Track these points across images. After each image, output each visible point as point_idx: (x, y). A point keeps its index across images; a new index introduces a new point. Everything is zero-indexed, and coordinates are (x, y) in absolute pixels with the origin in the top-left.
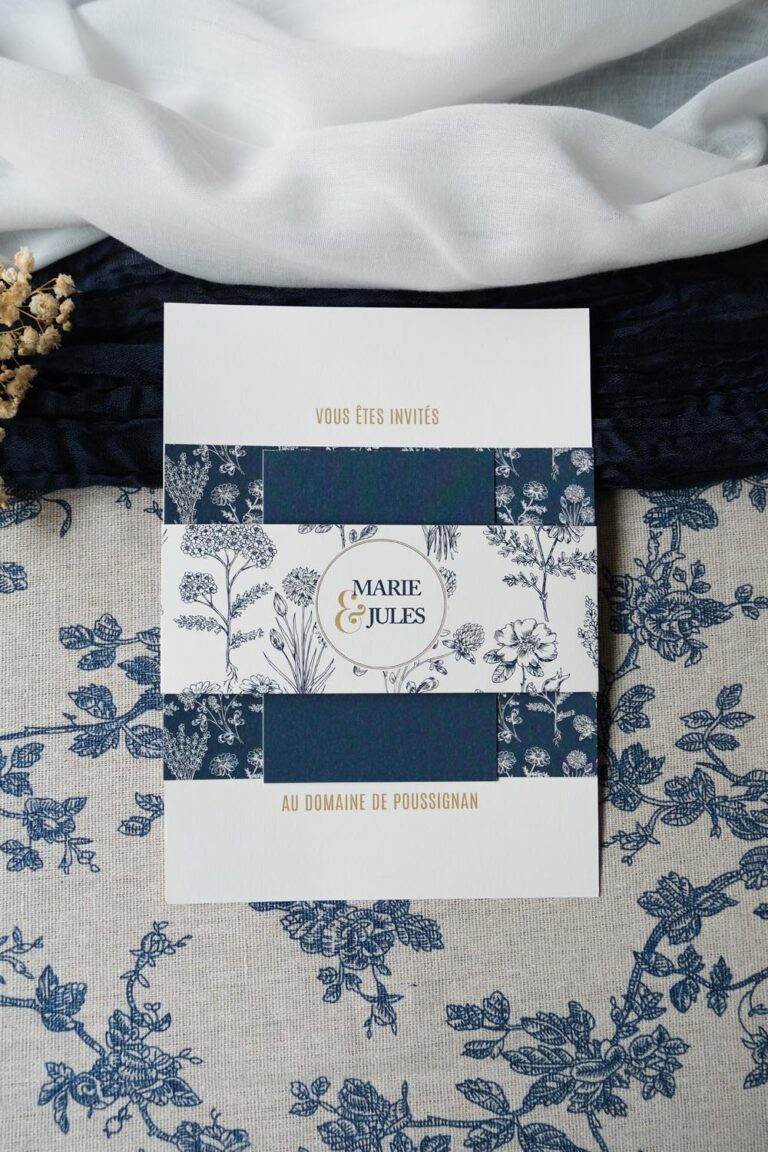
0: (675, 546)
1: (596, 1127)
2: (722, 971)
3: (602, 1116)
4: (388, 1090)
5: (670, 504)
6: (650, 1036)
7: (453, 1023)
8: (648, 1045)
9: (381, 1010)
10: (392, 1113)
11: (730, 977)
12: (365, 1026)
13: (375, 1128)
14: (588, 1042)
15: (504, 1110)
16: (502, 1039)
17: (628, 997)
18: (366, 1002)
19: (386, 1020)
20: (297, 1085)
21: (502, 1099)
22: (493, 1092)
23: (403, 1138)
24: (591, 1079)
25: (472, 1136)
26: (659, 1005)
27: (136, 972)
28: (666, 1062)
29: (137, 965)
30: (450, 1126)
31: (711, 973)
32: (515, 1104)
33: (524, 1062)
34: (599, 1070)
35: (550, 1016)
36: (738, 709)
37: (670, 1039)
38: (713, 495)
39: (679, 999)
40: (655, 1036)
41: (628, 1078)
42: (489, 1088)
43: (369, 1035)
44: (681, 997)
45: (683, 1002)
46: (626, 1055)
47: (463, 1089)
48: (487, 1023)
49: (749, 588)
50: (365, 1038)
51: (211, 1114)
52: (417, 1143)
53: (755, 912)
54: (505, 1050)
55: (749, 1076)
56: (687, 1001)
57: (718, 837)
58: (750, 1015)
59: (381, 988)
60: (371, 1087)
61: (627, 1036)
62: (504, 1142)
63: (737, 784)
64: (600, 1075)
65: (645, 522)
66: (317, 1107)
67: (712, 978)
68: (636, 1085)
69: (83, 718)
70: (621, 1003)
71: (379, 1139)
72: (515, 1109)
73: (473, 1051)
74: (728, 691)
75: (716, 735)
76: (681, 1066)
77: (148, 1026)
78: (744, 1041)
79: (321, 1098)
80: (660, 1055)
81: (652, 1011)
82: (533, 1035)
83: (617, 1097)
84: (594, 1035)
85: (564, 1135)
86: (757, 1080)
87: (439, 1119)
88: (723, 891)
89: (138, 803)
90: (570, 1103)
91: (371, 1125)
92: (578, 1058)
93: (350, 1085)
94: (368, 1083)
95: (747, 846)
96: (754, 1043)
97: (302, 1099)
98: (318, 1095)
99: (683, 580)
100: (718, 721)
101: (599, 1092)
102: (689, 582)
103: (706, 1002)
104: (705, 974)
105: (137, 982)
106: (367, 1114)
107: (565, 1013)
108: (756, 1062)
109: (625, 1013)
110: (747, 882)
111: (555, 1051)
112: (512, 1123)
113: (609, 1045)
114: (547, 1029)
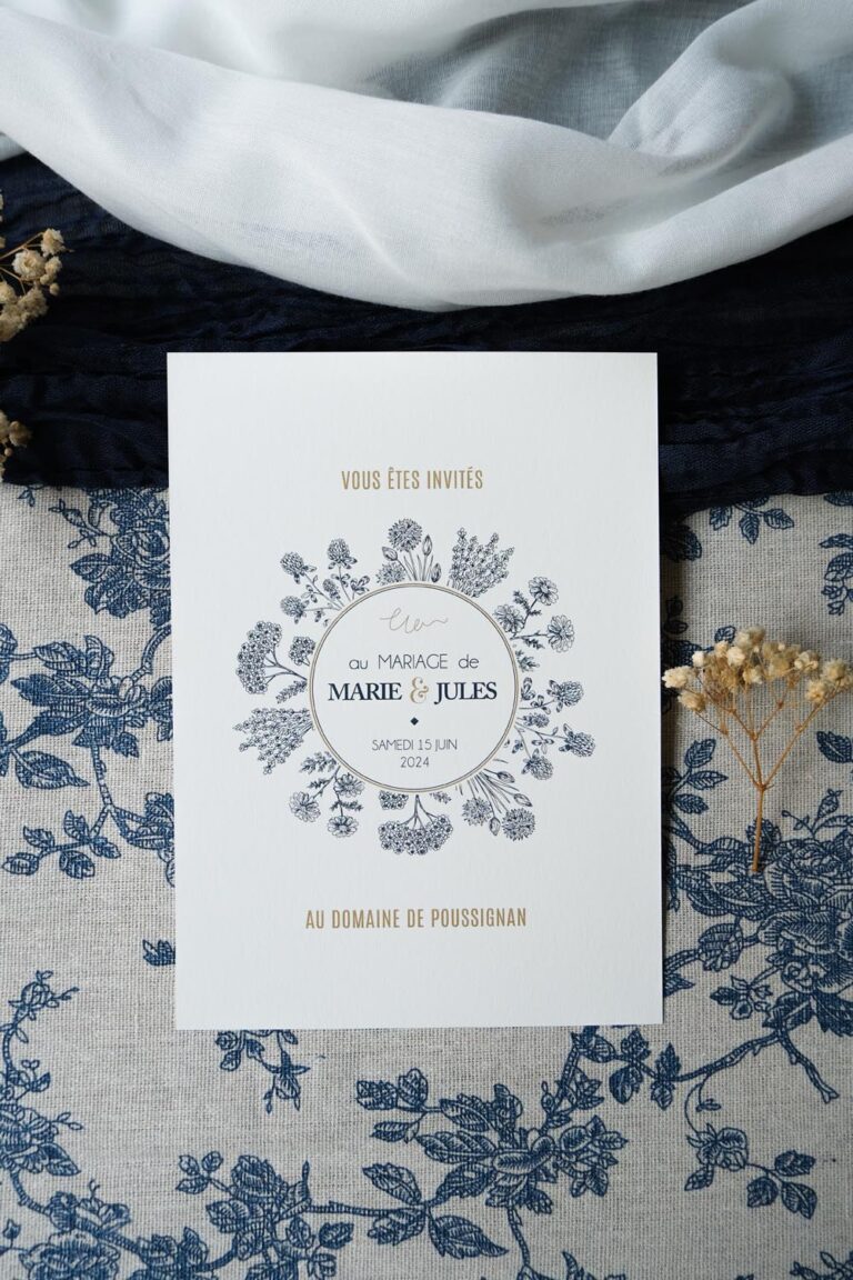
1: (516, 1224)
2: (670, 1059)
3: (524, 1212)
4: (288, 1171)
6: (584, 1127)
7: (363, 1101)
8: (581, 1137)
9: (284, 1082)
10: (290, 1196)
11: (679, 1066)
12: (265, 1098)
13: (270, 1211)
14: (513, 1131)
15: (414, 1198)
16: (418, 1122)
17: (562, 1084)
18: (268, 1073)
19: (289, 1093)
20: (187, 1159)
21: (413, 1187)
22: (404, 1179)
23: (301, 1224)
24: (515, 1172)
25: (377, 1225)
26: (596, 1094)
27: (14, 1026)
28: (600, 1157)
29: (16, 1018)
30: (354, 1213)
31: (657, 1062)
32: (428, 1193)
33: (441, 1148)
34: (524, 1162)
35: (473, 1099)
36: (708, 767)
37: (606, 1132)
38: (698, 522)
39: (619, 1088)
40: (589, 1127)
41: (556, 1172)
42: (400, 1174)
43: (269, 1109)
44: (621, 1087)
45: (623, 1091)
46: (555, 1147)
47: (370, 1174)
48: (401, 1103)
49: (732, 631)
50: (264, 1112)
51: (90, 1186)
52: (315, 1230)
53: (713, 997)
54: (420, 1134)
55: (692, 1176)
56: (628, 1092)
57: (676, 910)
58: (698, 1110)
59: (285, 1057)
60: (268, 1166)
61: (557, 1127)
62: (413, 1235)
63: (701, 852)
64: (524, 1167)
66: (207, 1184)
67: (658, 1068)
68: (564, 1181)
70: (553, 1089)
71: (274, 1224)
72: (427, 1199)
73: (384, 1133)
74: (699, 746)
75: (682, 796)
76: (616, 1162)
77: (25, 1085)
78: (689, 1138)
79: (212, 1175)
80: (593, 1149)
81: (588, 1099)
82: (453, 1119)
83: (544, 1193)
84: (520, 1123)
85: (480, 1231)
86: (700, 1182)
87: (342, 1205)
88: (678, 972)
89: (26, 838)
90: (488, 1196)
91: (266, 1207)
92: (501, 1148)
93: (245, 1163)
94: (266, 1161)
95: (708, 922)
96: (700, 1141)
97: (190, 1174)
98: (209, 1172)
100: (685, 780)
101: (522, 1186)
103: (649, 1094)
104: (650, 1062)
105: (14, 1036)
106: (262, 1195)
107: (489, 1096)
108: (700, 1162)
109: (557, 1101)
110: (705, 963)
111: (476, 1138)
112: (423, 1214)
113: (537, 1135)
114: (469, 1113)
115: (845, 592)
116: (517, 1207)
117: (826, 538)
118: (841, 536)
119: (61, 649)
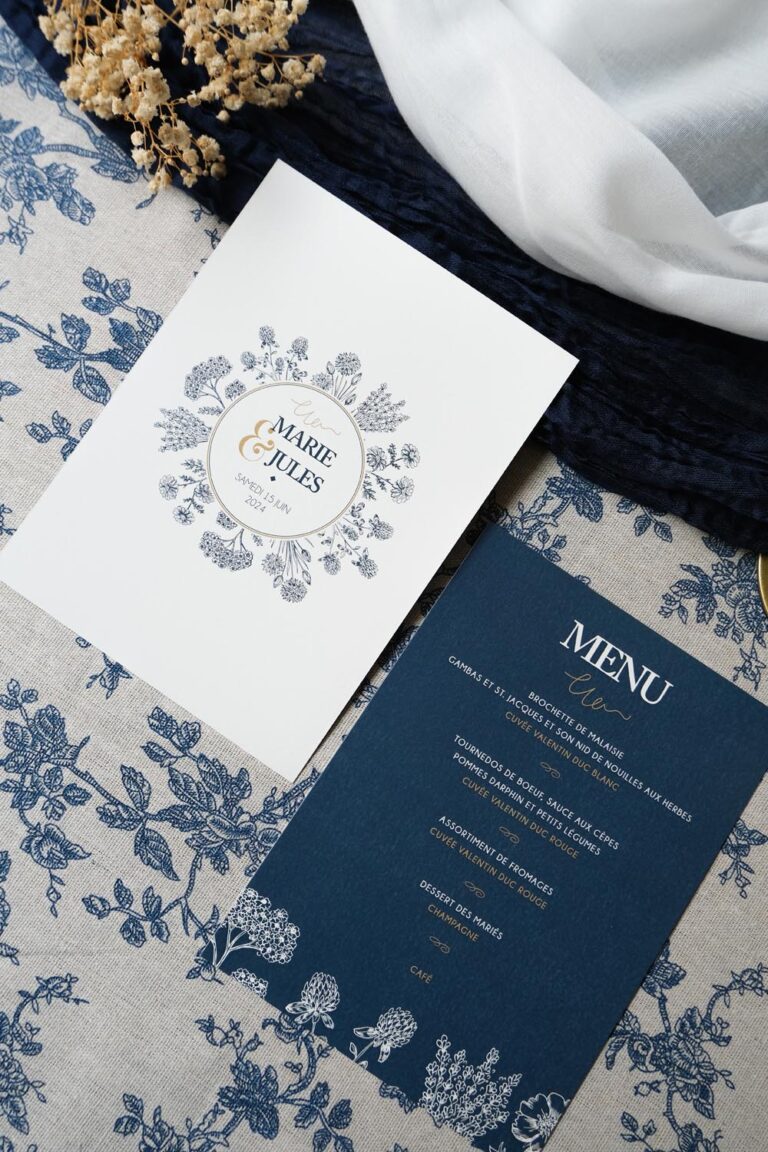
0: (555, 514)
1: (196, 866)
3: (206, 862)
4: (74, 736)
5: (574, 483)
7: (152, 721)
9: (110, 675)
10: (64, 750)
12: (91, 678)
13: (44, 752)
14: (234, 805)
15: (142, 806)
16: (177, 758)
17: (287, 796)
18: (103, 663)
19: (108, 684)
20: (14, 683)
21: (146, 799)
22: (144, 790)
23: (59, 773)
24: (218, 833)
25: (107, 807)
30: (97, 789)
32: (152, 809)
33: (180, 786)
34: (228, 830)
35: (222, 767)
38: (610, 500)
41: (245, 851)
42: (143, 785)
43: (89, 686)
46: (255, 834)
47: (124, 771)
48: (175, 738)
49: (588, 581)
50: (84, 685)
52: (66, 783)
54: (173, 766)
60: (63, 723)
61: (265, 822)
62: (125, 828)
64: (226, 833)
65: (547, 483)
66: (17, 708)
68: (246, 860)
69: (60, 337)
70: (278, 796)
71: (42, 761)
72: (150, 812)
73: (151, 751)
79: (24, 704)
82: (201, 771)
83: (227, 859)
84: (242, 803)
85: (170, 855)
87: (93, 779)
89: (53, 418)
90: (191, 837)
91: (44, 748)
92: (219, 811)
93: (50, 711)
94: (64, 719)
97: (11, 695)
98: (23, 701)
99: (543, 541)
101: (216, 845)
102: (548, 545)
106: (47, 738)
107: (234, 772)
109: (276, 805)
111: (208, 793)
112: (141, 820)
113: (248, 819)
114: (213, 775)
115: (677, 605)
116: (204, 856)
117: (688, 564)
118: (698, 569)
119: (155, 318)
